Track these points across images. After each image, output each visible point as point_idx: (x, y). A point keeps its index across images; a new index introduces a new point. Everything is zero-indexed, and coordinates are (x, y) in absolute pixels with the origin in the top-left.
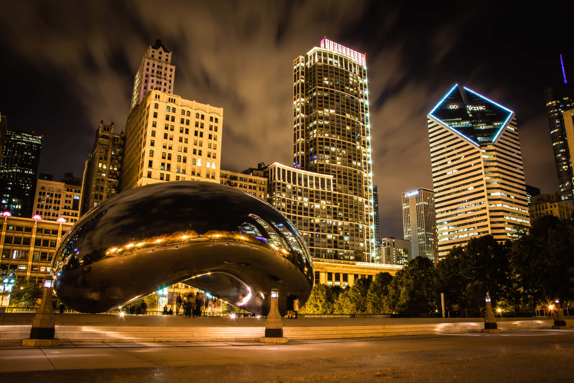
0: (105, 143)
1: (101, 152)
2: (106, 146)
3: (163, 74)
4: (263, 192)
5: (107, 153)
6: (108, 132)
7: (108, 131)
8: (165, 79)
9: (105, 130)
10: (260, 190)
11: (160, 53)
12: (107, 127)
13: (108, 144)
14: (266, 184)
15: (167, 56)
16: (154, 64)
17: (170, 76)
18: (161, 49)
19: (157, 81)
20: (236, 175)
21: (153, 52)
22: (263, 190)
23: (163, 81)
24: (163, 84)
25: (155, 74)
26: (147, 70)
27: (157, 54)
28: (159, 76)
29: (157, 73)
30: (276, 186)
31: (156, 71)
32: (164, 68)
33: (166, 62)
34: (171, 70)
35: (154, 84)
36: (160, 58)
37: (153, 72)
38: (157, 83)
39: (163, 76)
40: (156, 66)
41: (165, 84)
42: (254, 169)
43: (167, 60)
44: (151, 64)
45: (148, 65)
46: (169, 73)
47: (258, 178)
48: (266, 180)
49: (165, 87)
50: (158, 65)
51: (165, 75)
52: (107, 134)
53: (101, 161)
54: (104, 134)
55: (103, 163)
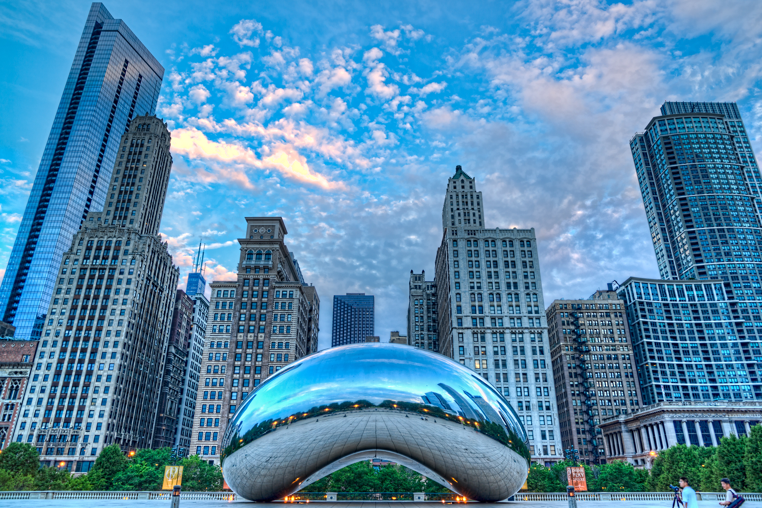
0: (419, 294)
1: (415, 305)
2: (420, 297)
3: (469, 203)
5: (423, 305)
7: (419, 280)
8: (473, 209)
9: (416, 280)
10: (616, 316)
11: (463, 181)
12: (418, 276)
13: (421, 295)
14: (623, 307)
15: (471, 182)
16: (457, 195)
17: (478, 204)
18: (462, 177)
19: (465, 213)
20: (579, 302)
21: (455, 182)
22: (621, 316)
23: (471, 212)
24: (471, 215)
25: (461, 207)
26: (452, 205)
27: (459, 184)
28: (466, 207)
29: (463, 204)
30: (638, 307)
31: (461, 203)
32: (469, 197)
33: (471, 190)
34: (478, 198)
35: (462, 217)
36: (463, 187)
37: (458, 205)
38: (465, 215)
39: (470, 206)
40: (460, 197)
41: (474, 215)
42: (604, 291)
43: (471, 187)
44: (454, 197)
45: (451, 198)
46: (475, 201)
47: (610, 301)
48: (622, 302)
49: (474, 218)
50: (463, 196)
51: (472, 204)
52: (418, 283)
53: (417, 315)
54: (416, 284)
55: (419, 316)
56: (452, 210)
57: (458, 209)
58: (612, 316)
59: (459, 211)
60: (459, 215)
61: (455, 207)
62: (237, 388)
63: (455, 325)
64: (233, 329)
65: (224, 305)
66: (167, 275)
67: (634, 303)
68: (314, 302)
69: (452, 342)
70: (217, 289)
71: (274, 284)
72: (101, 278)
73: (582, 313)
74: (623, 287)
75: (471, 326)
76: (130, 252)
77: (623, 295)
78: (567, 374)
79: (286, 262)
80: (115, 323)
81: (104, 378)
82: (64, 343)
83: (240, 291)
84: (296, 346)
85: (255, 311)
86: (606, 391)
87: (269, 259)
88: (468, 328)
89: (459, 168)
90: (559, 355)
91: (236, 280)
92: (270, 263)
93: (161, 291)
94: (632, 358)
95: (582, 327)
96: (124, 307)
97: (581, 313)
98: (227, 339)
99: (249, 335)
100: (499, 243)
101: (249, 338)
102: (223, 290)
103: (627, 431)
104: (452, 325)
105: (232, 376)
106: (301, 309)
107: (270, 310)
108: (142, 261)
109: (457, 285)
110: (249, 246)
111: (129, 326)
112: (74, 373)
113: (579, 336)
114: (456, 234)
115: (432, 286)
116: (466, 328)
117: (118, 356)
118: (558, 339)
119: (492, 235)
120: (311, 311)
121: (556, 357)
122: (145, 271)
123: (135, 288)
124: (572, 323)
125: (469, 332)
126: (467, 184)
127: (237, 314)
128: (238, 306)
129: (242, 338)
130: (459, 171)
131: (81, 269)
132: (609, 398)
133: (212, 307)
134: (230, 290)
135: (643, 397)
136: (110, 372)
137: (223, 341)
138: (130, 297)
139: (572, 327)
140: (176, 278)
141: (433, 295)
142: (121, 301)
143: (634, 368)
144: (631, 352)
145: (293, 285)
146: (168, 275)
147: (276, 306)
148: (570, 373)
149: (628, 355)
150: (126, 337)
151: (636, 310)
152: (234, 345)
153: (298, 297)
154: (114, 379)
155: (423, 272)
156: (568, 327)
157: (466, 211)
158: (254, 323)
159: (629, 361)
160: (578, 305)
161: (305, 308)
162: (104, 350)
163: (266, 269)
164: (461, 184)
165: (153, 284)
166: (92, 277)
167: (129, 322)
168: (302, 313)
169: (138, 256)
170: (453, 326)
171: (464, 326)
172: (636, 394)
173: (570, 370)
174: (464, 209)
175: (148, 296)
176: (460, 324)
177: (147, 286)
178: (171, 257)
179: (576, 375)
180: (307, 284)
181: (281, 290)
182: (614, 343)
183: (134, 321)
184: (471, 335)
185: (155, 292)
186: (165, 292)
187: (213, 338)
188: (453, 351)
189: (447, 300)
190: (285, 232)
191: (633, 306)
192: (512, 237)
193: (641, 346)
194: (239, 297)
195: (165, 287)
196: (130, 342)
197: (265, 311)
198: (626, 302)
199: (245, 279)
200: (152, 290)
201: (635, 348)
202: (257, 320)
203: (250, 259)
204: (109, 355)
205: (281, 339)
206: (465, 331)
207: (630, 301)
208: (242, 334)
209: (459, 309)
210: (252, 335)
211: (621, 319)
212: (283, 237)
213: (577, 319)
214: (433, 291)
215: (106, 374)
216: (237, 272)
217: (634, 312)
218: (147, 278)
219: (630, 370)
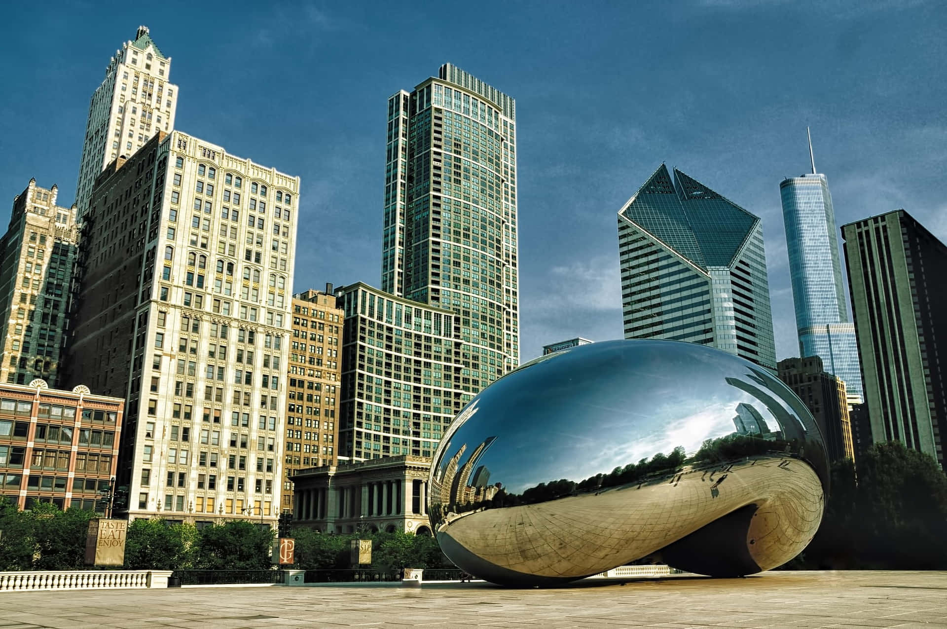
0: (41, 225)
1: (31, 241)
2: (41, 230)
3: (155, 98)
5: (44, 244)
6: (45, 203)
8: (159, 109)
9: (38, 197)
10: (331, 331)
12: (43, 192)
13: (45, 226)
14: (341, 321)
15: (162, 63)
16: (135, 76)
17: (169, 105)
18: (149, 48)
19: (144, 111)
21: (134, 51)
22: (336, 332)
23: (155, 113)
24: (154, 118)
25: (139, 98)
26: (124, 89)
27: (141, 57)
28: (147, 101)
29: (144, 97)
30: (359, 325)
31: (140, 92)
32: (156, 87)
33: (161, 77)
34: (171, 93)
35: (138, 118)
36: (148, 66)
37: (135, 93)
38: (143, 115)
39: (154, 104)
40: (141, 82)
43: (162, 71)
44: (131, 78)
45: (126, 77)
46: (166, 97)
47: (327, 310)
50: (146, 81)
51: (159, 101)
52: (42, 205)
53: (30, 259)
54: (36, 205)
55: (34, 263)
56: (123, 99)
57: (133, 100)
58: (326, 329)
59: (134, 105)
60: (134, 111)
61: (129, 95)
94: (338, 392)
126: (156, 64)
130: (144, 37)
135: (340, 445)
143: (338, 406)
144: (338, 384)
149: (335, 386)
157: (147, 109)
159: (333, 395)
172: (333, 439)
174: (143, 104)
182: (319, 368)
191: (351, 321)
193: (350, 376)
201: (344, 380)
211: (335, 336)
214: (67, 227)
217: (354, 330)
219: (332, 408)
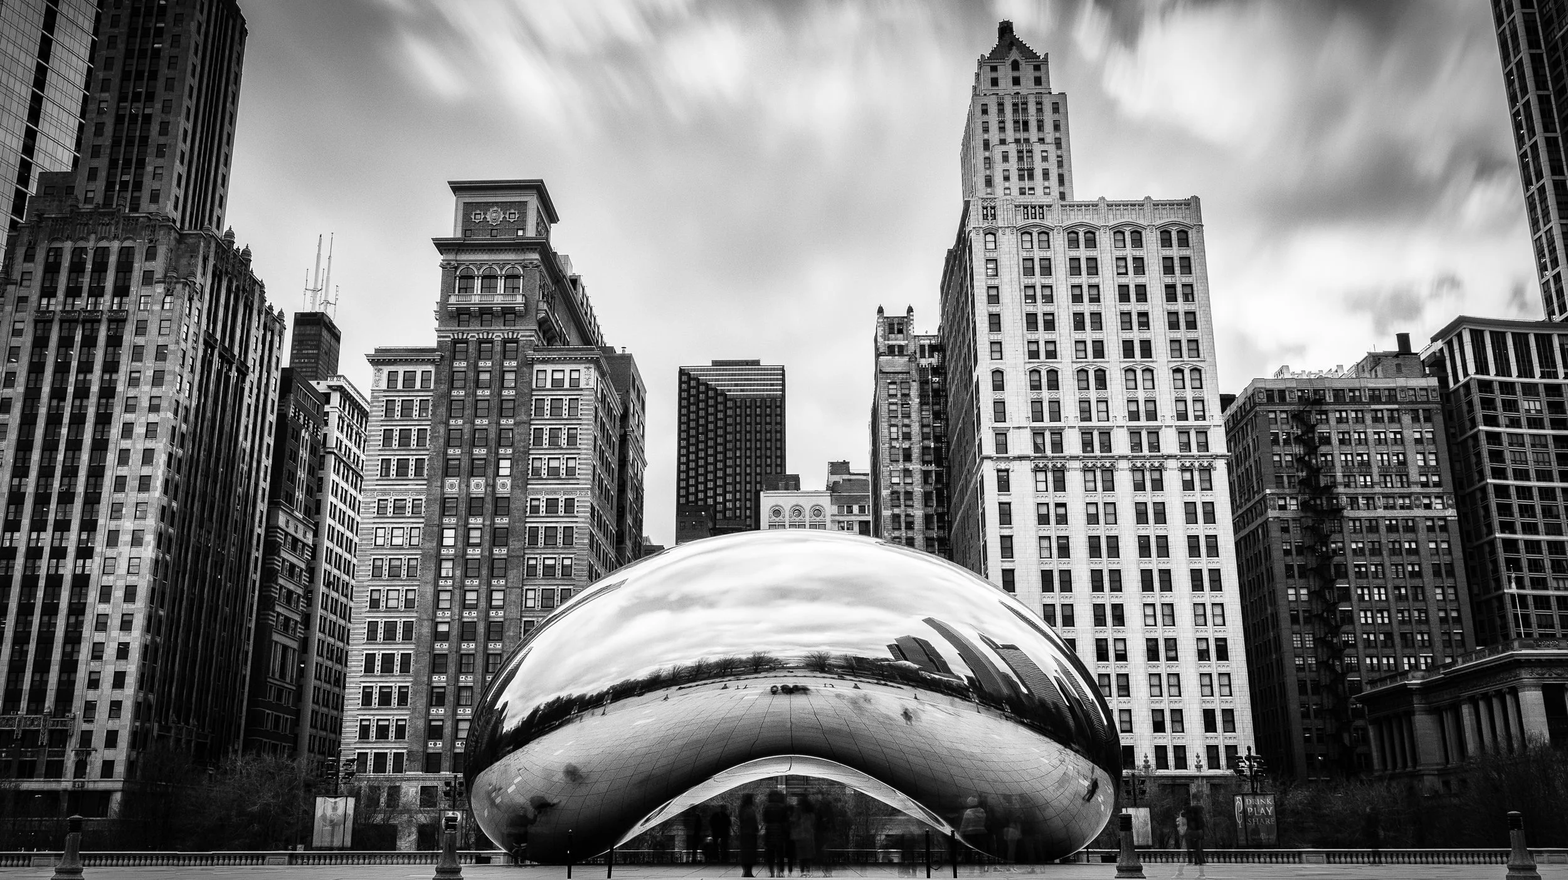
0: (899, 369)
1: (890, 396)
2: (900, 376)
3: (1033, 125)
4: (1429, 425)
5: (908, 395)
6: (901, 336)
7: (900, 331)
8: (1041, 140)
9: (891, 331)
10: (1416, 419)
11: (1015, 66)
12: (896, 321)
13: (905, 369)
14: (1435, 397)
15: (1037, 68)
16: (1001, 105)
17: (1057, 127)
18: (1015, 55)
19: (1020, 152)
20: (1319, 386)
21: (994, 69)
22: (1428, 419)
23: (1037, 148)
24: (1037, 157)
25: (1010, 135)
26: (986, 130)
27: (1005, 73)
28: (1022, 135)
29: (1016, 130)
30: (1476, 396)
31: (1009, 125)
32: (1032, 108)
33: (1039, 89)
34: (1056, 109)
35: (1013, 165)
36: (1016, 81)
37: (1002, 129)
38: (1020, 159)
39: (1033, 135)
40: (1008, 109)
41: (1045, 159)
42: (1386, 355)
43: (1038, 81)
44: (993, 109)
45: (985, 112)
46: (1049, 118)
47: (1401, 382)
48: (1434, 382)
49: (1045, 165)
50: (1015, 105)
51: (1040, 128)
52: (898, 340)
53: (893, 421)
54: (891, 343)
55: (900, 424)
56: (986, 145)
57: (1003, 142)
58: (1406, 419)
59: (1004, 148)
60: (1005, 158)
61: (994, 136)
62: (448, 614)
63: (989, 448)
64: (431, 468)
65: (407, 408)
66: (253, 331)
67: (1467, 386)
68: (633, 395)
69: (982, 493)
70: (386, 370)
71: (530, 353)
72: (89, 342)
73: (1326, 412)
74: (1439, 344)
75: (1030, 451)
76: (158, 275)
77: (1436, 364)
78: (1279, 569)
79: (558, 296)
80: (136, 458)
81: (118, 594)
82: (12, 508)
83: (445, 373)
84: (593, 508)
85: (485, 421)
86: (1381, 611)
87: (515, 289)
88: (1021, 458)
89: (1006, 29)
90: (1260, 521)
91: (434, 345)
92: (519, 299)
93: (243, 373)
94: (1454, 529)
95: (1324, 449)
96: (153, 418)
97: (1321, 412)
98: (419, 492)
99: (474, 481)
100: (1105, 240)
101: (473, 489)
102: (401, 369)
103: (1429, 711)
104: (980, 451)
105: (436, 585)
106: (600, 414)
107: (524, 418)
108: (190, 299)
109: (996, 347)
110: (463, 257)
111: (169, 465)
112: (42, 583)
113: (1315, 472)
114: (994, 217)
115: (933, 349)
116: (1015, 459)
117: (150, 539)
118: (1260, 479)
119: (1089, 218)
120: (625, 417)
121: (1252, 527)
122: (199, 323)
123: (178, 369)
124: (1298, 440)
125: (1028, 466)
126: (1027, 73)
127: (442, 430)
128: (443, 410)
129: (456, 490)
130: (1007, 37)
131: (36, 322)
132: (1388, 629)
133: (377, 413)
134: (419, 370)
135: (1478, 626)
136: (132, 580)
137: (409, 499)
138: (167, 391)
139: (1298, 450)
140: (277, 339)
141: (936, 371)
142: (145, 403)
143: (1458, 553)
144: (1451, 513)
145: (579, 355)
146: (256, 333)
147: (539, 410)
148: (1289, 568)
149: (1444, 519)
150: (166, 492)
151: (1470, 403)
152: (436, 508)
153: (592, 384)
154: (142, 593)
155: (910, 310)
156: (1288, 450)
157: (1025, 147)
158: (484, 451)
159: (1445, 536)
160: (1316, 391)
161: (610, 410)
162: (113, 525)
163: (507, 314)
164: (1011, 74)
165: (221, 356)
166: (66, 343)
167: (170, 455)
168: (603, 425)
169: (179, 287)
170: (985, 453)
171: (1012, 453)
172: (1460, 617)
173: (1288, 559)
174: (1017, 141)
175: (212, 387)
176: (1002, 446)
177: (207, 362)
178: (262, 286)
179: (1304, 572)
180: (612, 349)
181: (549, 368)
182: (1405, 490)
183: (180, 452)
184: (1031, 475)
185: (228, 378)
186: (252, 377)
187: (384, 492)
188: (983, 514)
189: (969, 386)
190: (553, 218)
192: (1141, 222)
194: (444, 387)
195: (250, 363)
196: (174, 504)
197: (511, 421)
198: (1443, 382)
199: (455, 342)
200: (219, 372)
201: (1463, 501)
202: (493, 444)
203: (466, 289)
204: (125, 538)
205: (554, 492)
206: (1014, 466)
207: (1456, 380)
208: (454, 481)
209: (1000, 409)
210: (481, 481)
211: (1428, 427)
212: (548, 232)
213: (1312, 428)
214: (934, 361)
215: (121, 584)
216: (436, 324)
217: (1465, 408)
218: (206, 342)
219: (1447, 559)
